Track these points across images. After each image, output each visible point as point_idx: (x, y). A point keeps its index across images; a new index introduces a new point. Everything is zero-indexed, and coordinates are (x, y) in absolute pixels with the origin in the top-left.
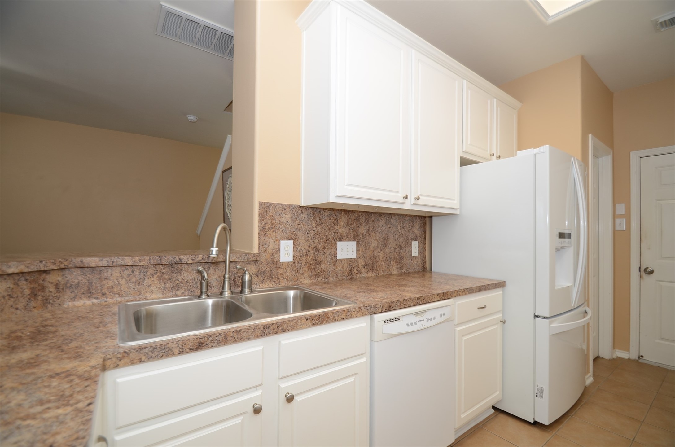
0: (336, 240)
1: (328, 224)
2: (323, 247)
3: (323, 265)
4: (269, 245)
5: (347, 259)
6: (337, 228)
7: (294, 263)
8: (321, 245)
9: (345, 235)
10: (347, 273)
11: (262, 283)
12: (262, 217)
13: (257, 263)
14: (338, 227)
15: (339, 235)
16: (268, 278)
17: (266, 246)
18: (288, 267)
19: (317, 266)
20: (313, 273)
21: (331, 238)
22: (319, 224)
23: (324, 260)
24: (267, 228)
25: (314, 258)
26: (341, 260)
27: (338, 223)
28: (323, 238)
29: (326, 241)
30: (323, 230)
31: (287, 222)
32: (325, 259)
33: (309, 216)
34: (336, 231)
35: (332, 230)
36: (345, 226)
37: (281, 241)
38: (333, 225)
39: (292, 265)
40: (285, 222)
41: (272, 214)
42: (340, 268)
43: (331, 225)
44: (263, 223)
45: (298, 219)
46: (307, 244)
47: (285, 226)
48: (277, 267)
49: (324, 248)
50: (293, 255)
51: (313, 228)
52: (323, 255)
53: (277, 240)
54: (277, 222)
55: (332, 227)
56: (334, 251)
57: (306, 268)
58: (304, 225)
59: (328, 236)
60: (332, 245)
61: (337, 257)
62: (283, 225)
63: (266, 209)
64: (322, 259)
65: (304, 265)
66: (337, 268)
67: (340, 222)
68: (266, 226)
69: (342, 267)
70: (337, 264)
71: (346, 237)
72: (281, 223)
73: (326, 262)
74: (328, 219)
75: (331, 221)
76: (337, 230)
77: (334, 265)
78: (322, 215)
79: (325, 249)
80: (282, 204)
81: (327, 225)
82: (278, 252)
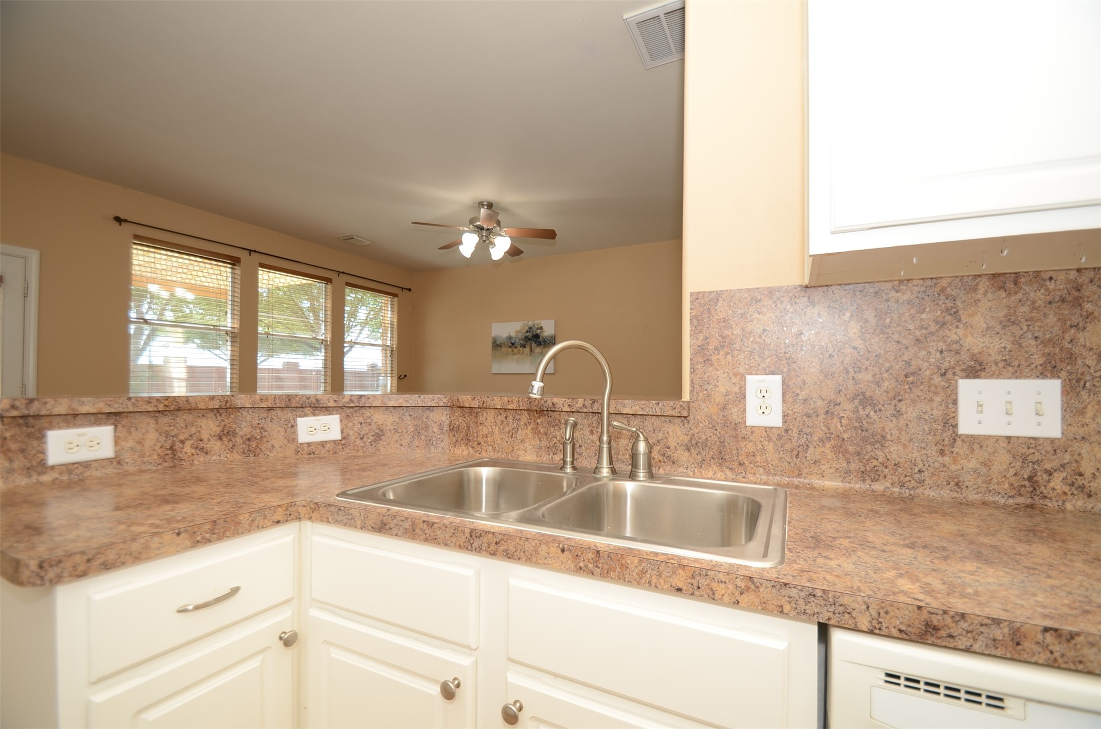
0: (949, 375)
1: (911, 327)
2: (891, 395)
4: (716, 386)
6: (955, 337)
7: (787, 431)
8: (884, 388)
11: (701, 466)
12: (699, 325)
13: (688, 422)
14: (961, 332)
16: (713, 458)
17: (709, 387)
18: (770, 440)
21: (928, 368)
22: (875, 330)
23: (895, 432)
24: (711, 347)
25: (857, 424)
26: (974, 441)
27: (959, 321)
28: (891, 367)
29: (906, 376)
31: (764, 330)
32: (900, 430)
33: (836, 308)
36: (998, 328)
37: (749, 378)
38: (933, 328)
39: (780, 437)
40: (760, 331)
41: (721, 315)
42: (973, 464)
43: (926, 329)
44: (701, 337)
47: (759, 340)
48: (736, 437)
49: (898, 398)
50: (784, 412)
52: (894, 419)
53: (735, 375)
54: (738, 331)
55: (932, 333)
59: (913, 362)
60: (933, 389)
61: (955, 426)
62: (752, 339)
63: (707, 307)
64: (886, 430)
66: (955, 461)
68: (708, 344)
70: (956, 450)
71: (1001, 365)
74: (913, 311)
75: (924, 316)
77: (942, 453)
78: (888, 300)
79: (900, 401)
80: (749, 290)
81: (910, 330)
82: (739, 401)
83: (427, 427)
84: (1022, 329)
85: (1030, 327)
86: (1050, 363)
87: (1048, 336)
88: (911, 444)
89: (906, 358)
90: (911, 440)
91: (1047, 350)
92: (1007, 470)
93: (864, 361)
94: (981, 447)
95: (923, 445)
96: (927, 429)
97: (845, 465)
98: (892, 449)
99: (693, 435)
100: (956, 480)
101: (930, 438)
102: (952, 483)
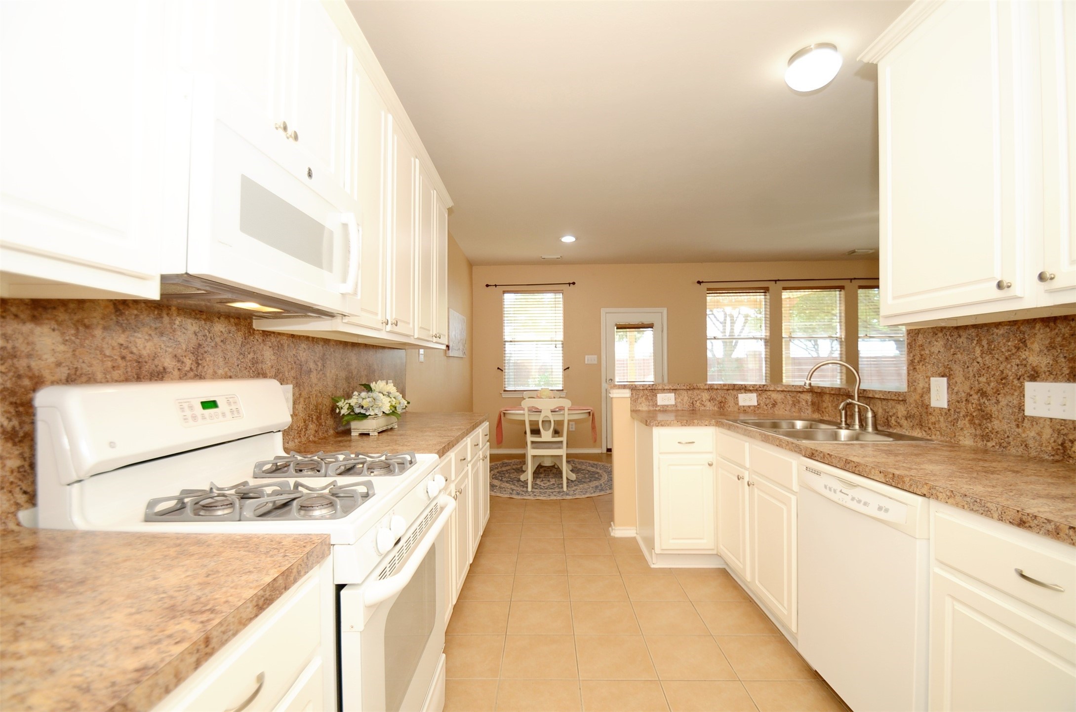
0: (1021, 380)
1: (1003, 350)
2: (994, 391)
3: (996, 423)
4: (919, 384)
5: (1051, 419)
6: (1024, 357)
7: (949, 410)
8: (991, 387)
9: (1046, 369)
10: (1052, 448)
13: (906, 403)
14: (1027, 353)
15: (1029, 368)
17: (915, 384)
18: (941, 415)
19: (984, 421)
20: (978, 431)
21: (1011, 376)
22: (987, 352)
23: (996, 413)
24: (916, 361)
25: (979, 408)
26: (1034, 420)
27: (1026, 346)
28: (994, 374)
29: (1002, 380)
30: (995, 362)
31: (939, 352)
32: (998, 411)
33: (970, 339)
34: (1021, 362)
35: (1013, 360)
36: (1045, 351)
37: (932, 378)
38: (1014, 351)
39: (946, 414)
40: (937, 352)
41: (920, 343)
42: (1033, 434)
43: (1010, 351)
44: (911, 355)
45: (953, 346)
46: (968, 383)
47: (937, 357)
48: (927, 413)
49: (997, 393)
50: (948, 399)
51: (976, 358)
52: (995, 405)
53: (927, 377)
54: (927, 352)
55: (1013, 354)
56: (1018, 399)
57: (966, 421)
58: (962, 354)
59: (1005, 371)
60: (1014, 388)
61: (1024, 411)
62: (933, 357)
63: (914, 338)
64: (992, 412)
65: (964, 416)
66: (1024, 432)
67: (1032, 343)
68: (915, 359)
69: (1038, 434)
70: (1024, 425)
71: (1047, 373)
72: (931, 354)
73: (1000, 417)
74: (1004, 341)
75: (1009, 344)
76: (1025, 359)
77: (1018, 426)
78: (993, 334)
79: (999, 394)
80: (932, 328)
81: (1003, 352)
83: (799, 402)
84: (1057, 352)
85: (1062, 350)
86: (1072, 373)
87: (1071, 356)
88: (1003, 420)
89: (1001, 369)
90: (1003, 418)
91: (1071, 365)
92: (1050, 438)
93: (982, 370)
94: (1037, 424)
95: (1009, 421)
96: (1011, 412)
97: (974, 431)
98: (995, 423)
99: (908, 411)
100: (1025, 443)
101: (1012, 417)
102: (1023, 445)
